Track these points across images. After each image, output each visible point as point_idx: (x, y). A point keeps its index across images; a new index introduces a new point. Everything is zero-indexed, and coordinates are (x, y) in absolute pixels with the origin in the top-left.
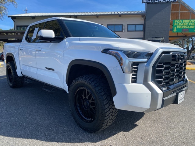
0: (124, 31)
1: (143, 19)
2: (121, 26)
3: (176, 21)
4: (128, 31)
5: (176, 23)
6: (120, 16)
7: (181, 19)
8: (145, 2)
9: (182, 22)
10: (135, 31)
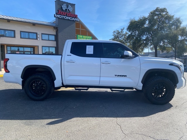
0: (38, 39)
1: (55, 30)
2: (35, 34)
3: (78, 36)
4: (42, 40)
5: (79, 37)
6: (34, 24)
7: (82, 35)
8: (57, 16)
9: (83, 37)
10: (49, 40)
